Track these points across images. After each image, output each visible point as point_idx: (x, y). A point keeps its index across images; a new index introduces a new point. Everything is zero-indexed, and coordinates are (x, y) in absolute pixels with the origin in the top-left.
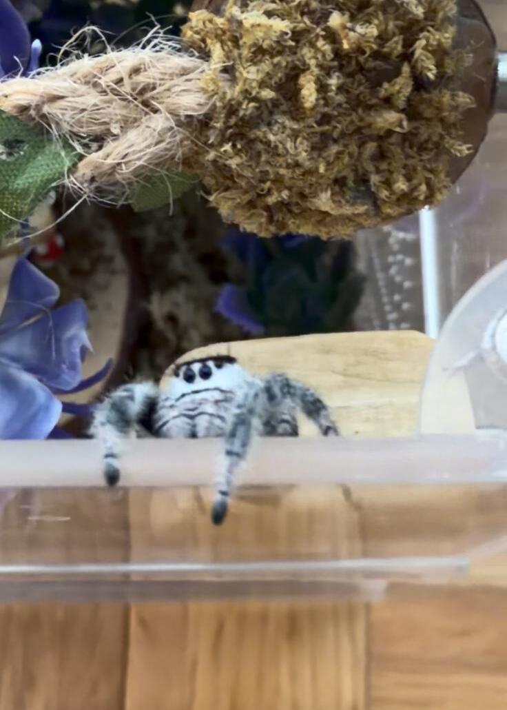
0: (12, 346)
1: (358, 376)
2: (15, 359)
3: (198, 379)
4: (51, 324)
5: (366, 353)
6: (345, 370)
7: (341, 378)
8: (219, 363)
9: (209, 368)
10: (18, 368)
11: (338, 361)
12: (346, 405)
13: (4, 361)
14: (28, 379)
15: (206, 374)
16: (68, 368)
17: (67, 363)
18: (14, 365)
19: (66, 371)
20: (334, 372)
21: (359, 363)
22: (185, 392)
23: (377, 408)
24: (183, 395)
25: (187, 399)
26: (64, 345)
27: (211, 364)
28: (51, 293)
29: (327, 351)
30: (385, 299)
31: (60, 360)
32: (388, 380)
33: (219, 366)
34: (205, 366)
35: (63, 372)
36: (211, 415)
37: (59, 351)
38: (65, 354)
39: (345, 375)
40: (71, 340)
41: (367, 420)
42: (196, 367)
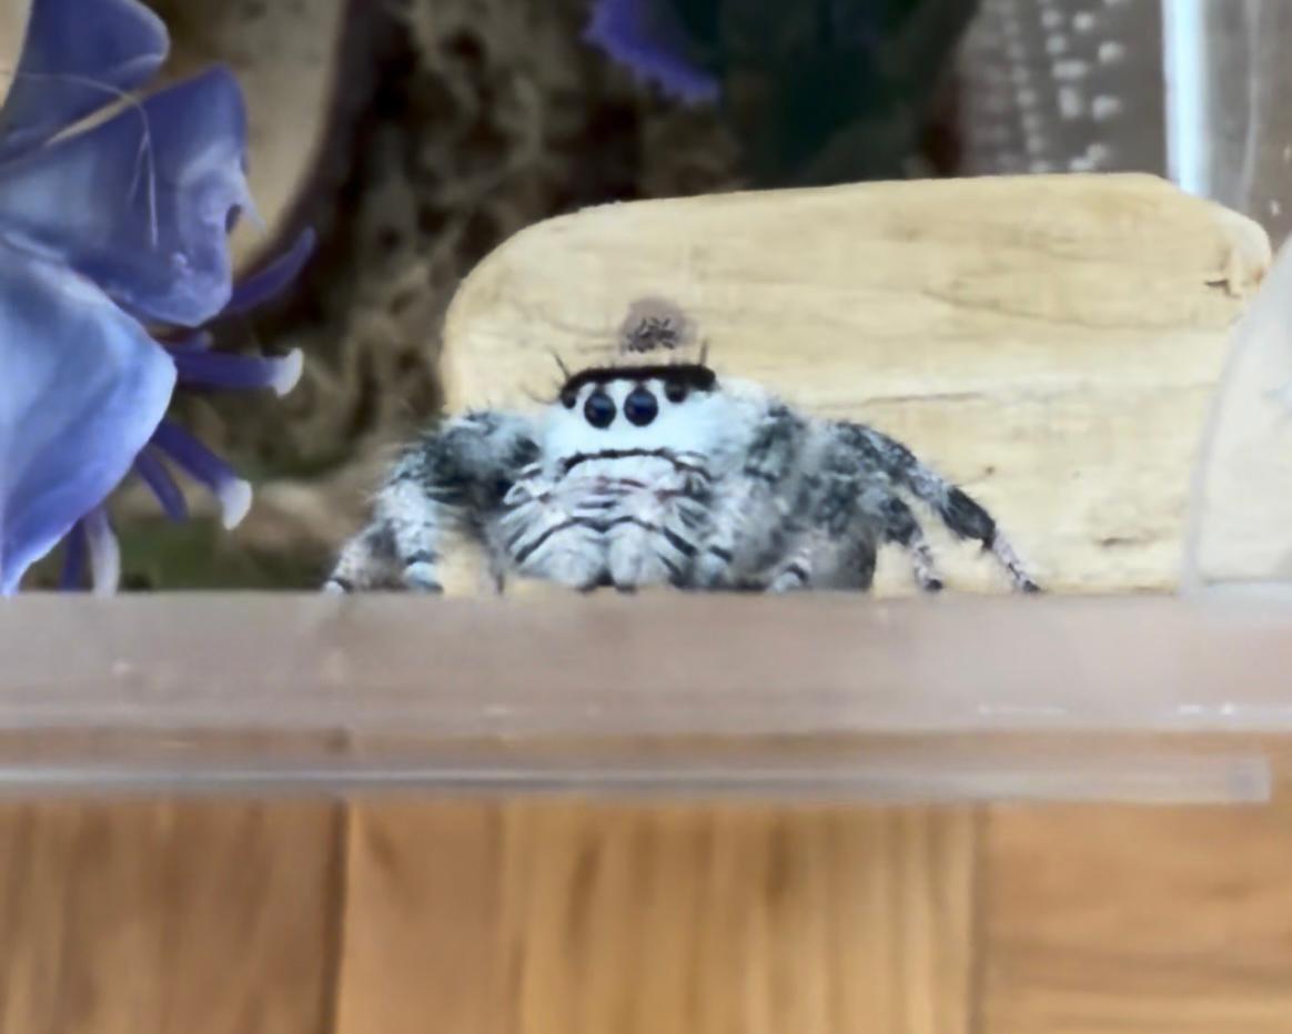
0: (36, 196)
1: (994, 305)
2: (47, 235)
3: (620, 421)
4: (146, 139)
5: (1013, 238)
6: (957, 285)
7: (943, 310)
8: (676, 388)
9: (653, 398)
10: (57, 264)
11: (937, 262)
12: (962, 388)
13: (18, 239)
14: (81, 294)
15: (642, 413)
16: (191, 264)
17: (192, 252)
18: (43, 250)
19: (188, 272)
20: (928, 292)
21: (997, 269)
22: (584, 450)
23: (1047, 399)
24: (579, 458)
25: (589, 470)
26: (182, 201)
27: (656, 387)
28: (144, 43)
29: (908, 231)
30: (1051, 18)
31: (172, 242)
32: (1076, 320)
33: (676, 397)
34: (640, 392)
35: (179, 275)
36: (649, 527)
37: (167, 214)
38: (185, 226)
39: (958, 303)
40: (201, 189)
41: (1018, 435)
42: (620, 391)
